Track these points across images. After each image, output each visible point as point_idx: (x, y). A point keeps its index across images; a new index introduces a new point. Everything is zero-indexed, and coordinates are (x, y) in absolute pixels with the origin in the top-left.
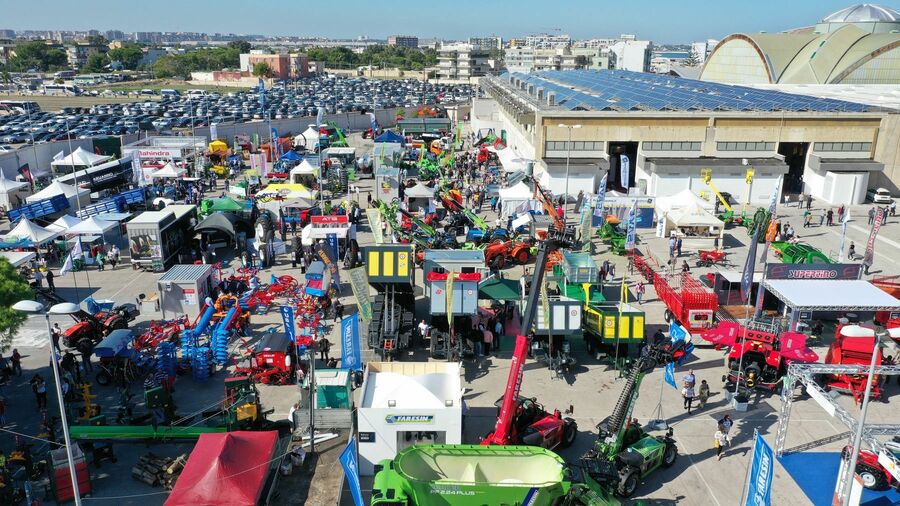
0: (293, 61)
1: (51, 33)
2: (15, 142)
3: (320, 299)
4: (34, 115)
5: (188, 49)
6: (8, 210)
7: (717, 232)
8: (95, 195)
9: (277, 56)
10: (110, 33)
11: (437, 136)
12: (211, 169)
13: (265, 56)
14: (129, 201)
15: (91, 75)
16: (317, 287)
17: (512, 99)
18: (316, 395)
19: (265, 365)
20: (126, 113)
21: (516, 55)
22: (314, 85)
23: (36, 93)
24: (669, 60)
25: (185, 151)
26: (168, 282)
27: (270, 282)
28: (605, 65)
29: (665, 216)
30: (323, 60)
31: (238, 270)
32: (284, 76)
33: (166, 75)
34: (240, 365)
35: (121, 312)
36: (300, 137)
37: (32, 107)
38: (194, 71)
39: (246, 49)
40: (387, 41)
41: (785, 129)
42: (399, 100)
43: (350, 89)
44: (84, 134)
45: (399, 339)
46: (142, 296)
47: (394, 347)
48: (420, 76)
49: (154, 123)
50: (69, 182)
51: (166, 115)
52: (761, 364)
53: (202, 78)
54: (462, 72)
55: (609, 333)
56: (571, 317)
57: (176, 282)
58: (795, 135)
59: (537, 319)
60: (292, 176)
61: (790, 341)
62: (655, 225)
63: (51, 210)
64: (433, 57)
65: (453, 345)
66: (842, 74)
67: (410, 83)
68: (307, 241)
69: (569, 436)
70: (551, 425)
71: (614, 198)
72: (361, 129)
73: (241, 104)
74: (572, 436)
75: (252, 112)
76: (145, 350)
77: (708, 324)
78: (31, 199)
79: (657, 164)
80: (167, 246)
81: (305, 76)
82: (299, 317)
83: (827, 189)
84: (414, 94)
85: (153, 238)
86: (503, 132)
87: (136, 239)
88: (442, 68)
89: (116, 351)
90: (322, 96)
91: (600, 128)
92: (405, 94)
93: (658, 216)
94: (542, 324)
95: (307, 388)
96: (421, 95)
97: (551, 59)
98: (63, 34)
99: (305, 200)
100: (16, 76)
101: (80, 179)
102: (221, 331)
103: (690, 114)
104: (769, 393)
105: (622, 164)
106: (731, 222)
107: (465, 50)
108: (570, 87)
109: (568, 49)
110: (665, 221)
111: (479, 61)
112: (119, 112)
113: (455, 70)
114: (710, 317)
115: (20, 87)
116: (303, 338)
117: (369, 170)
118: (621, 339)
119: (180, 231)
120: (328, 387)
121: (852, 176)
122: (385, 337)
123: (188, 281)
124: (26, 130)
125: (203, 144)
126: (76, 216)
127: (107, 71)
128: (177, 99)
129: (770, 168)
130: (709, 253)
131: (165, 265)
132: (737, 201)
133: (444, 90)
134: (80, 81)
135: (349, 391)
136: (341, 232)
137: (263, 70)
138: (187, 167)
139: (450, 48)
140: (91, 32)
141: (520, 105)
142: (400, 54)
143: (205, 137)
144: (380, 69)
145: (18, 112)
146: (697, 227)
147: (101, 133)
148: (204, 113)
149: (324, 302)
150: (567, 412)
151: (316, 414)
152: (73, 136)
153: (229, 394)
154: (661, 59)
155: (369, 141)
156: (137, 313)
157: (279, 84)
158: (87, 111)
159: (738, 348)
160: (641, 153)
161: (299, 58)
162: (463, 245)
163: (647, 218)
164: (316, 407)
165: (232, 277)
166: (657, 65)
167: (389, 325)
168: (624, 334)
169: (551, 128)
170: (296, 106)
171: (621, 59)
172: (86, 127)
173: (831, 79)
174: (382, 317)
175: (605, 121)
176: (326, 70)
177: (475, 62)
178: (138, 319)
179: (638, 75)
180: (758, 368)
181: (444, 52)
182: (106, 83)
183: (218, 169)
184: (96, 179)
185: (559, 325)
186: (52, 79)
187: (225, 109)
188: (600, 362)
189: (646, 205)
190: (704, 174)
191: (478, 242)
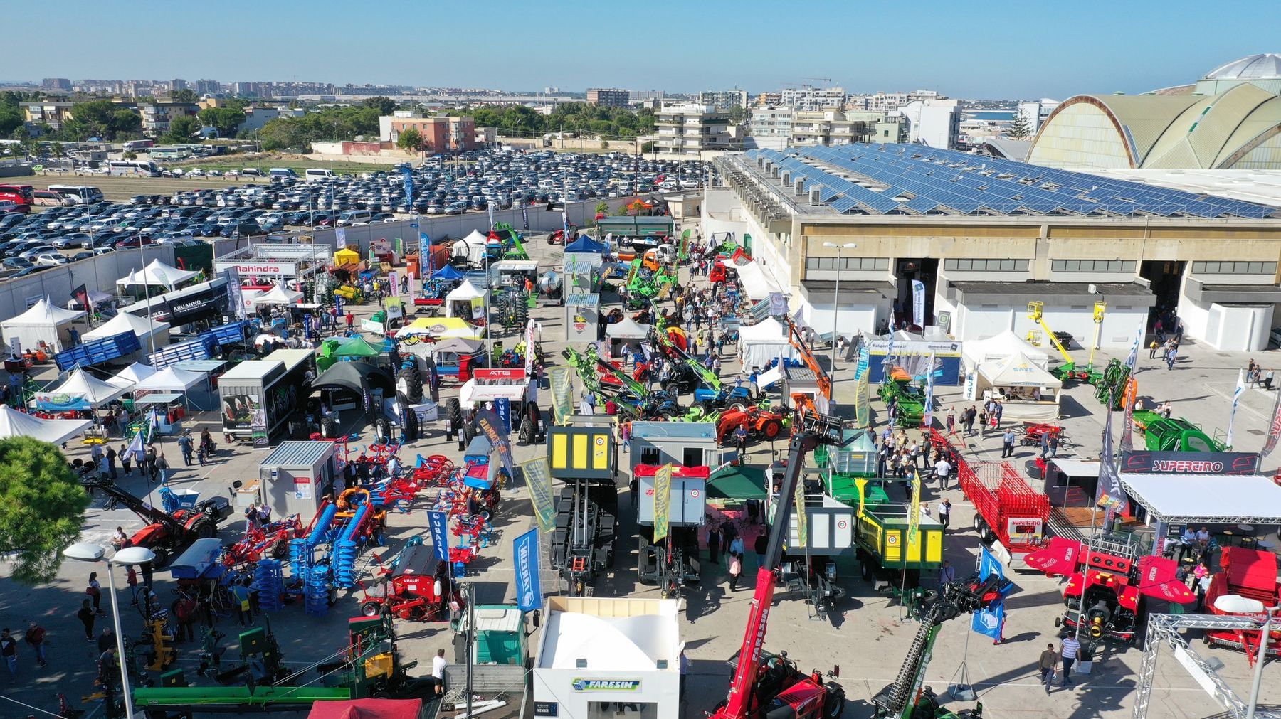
0: (453, 128)
1: (120, 83)
2: (68, 246)
3: (484, 493)
4: (95, 206)
5: (308, 106)
6: (57, 352)
7: (1050, 393)
8: (177, 330)
9: (431, 120)
10: (201, 84)
11: (654, 243)
12: (336, 292)
13: (414, 120)
14: (223, 341)
15: (175, 146)
16: (480, 476)
17: (759, 193)
18: (475, 644)
19: (405, 594)
20: (221, 203)
21: (767, 118)
22: (482, 161)
23: (98, 173)
24: (985, 123)
25: (302, 265)
26: (274, 468)
27: (415, 464)
28: (893, 138)
29: (976, 369)
30: (495, 125)
31: (371, 448)
32: (440, 149)
33: (278, 146)
34: (371, 592)
35: (208, 509)
36: (460, 244)
37: (92, 194)
38: (316, 141)
39: (389, 108)
40: (584, 96)
41: (1151, 242)
42: (601, 186)
43: (532, 168)
44: (162, 236)
45: (594, 557)
46: (237, 484)
47: (586, 567)
48: (629, 148)
49: (259, 220)
50: (139, 313)
51: (275, 206)
52: (1112, 605)
53: (327, 150)
54: (690, 144)
55: (892, 554)
56: (837, 529)
57: (284, 467)
58: (1165, 250)
59: (789, 533)
60: (448, 303)
61: (1154, 570)
62: (962, 381)
63: (114, 353)
64: (649, 121)
65: (670, 566)
66: (1236, 154)
67: (616, 158)
68: (467, 404)
69: (834, 709)
70: (807, 694)
71: (904, 342)
72: (547, 230)
73: (380, 191)
74: (838, 709)
75: (395, 203)
76: (240, 567)
77: (1035, 538)
78: (89, 337)
79: (965, 291)
80: (273, 410)
81: (470, 148)
82: (454, 517)
83: (1212, 328)
84: (621, 176)
85: (255, 399)
86: (747, 237)
87: (230, 401)
88: (662, 138)
89: (201, 570)
90: (493, 178)
91: (884, 239)
92: (610, 177)
93: (967, 368)
94: (796, 540)
95: (463, 634)
96: (632, 178)
97: (816, 127)
98: (137, 85)
99: (466, 341)
100: (70, 146)
101: (156, 309)
102: (345, 541)
103: (1013, 220)
104: (1124, 646)
105: (915, 292)
106: (1073, 378)
107: (695, 113)
108: (842, 174)
109: (841, 111)
110: (975, 377)
111: (714, 128)
112: (210, 202)
113: (680, 141)
114: (1039, 529)
115: (76, 163)
116: (459, 552)
117: (556, 294)
118: (910, 563)
119: (292, 387)
120: (492, 633)
121: (1249, 311)
122: (574, 553)
123: (301, 466)
124: (83, 228)
125: (325, 255)
126: (148, 363)
127: (196, 140)
128: (292, 183)
129: (1128, 299)
130: (1038, 426)
131: (270, 436)
132: (1081, 344)
133: (664, 170)
134: (158, 155)
135: (522, 636)
136: (515, 392)
137: (411, 140)
138: (304, 290)
139: (673, 110)
140: (175, 82)
141: (771, 204)
142: (604, 116)
143: (329, 246)
144: (574, 136)
145: (73, 203)
146: (1021, 388)
147: (186, 234)
148: (328, 204)
149: (491, 498)
150: (831, 674)
151: (476, 672)
152: (147, 239)
153: (354, 641)
154: (974, 122)
155: (557, 248)
156: (230, 510)
157: (433, 160)
158: (167, 201)
159: (1078, 580)
160: (942, 275)
161: (462, 124)
162: (687, 411)
163: (950, 371)
164: (475, 662)
165: (363, 457)
166: (969, 132)
167: (581, 533)
168: (913, 555)
169: (813, 238)
170: (456, 194)
171: (916, 126)
172: (166, 226)
173: (1219, 161)
174: (570, 522)
175: (891, 229)
176: (499, 139)
177: (708, 130)
178: (231, 519)
179: (940, 153)
180: (1107, 611)
181: (665, 116)
182: (195, 158)
183: (346, 291)
184: (178, 309)
185: (820, 541)
186: (120, 151)
187: (356, 199)
188: (878, 594)
189: (949, 353)
190: (1033, 307)
191: (709, 406)
